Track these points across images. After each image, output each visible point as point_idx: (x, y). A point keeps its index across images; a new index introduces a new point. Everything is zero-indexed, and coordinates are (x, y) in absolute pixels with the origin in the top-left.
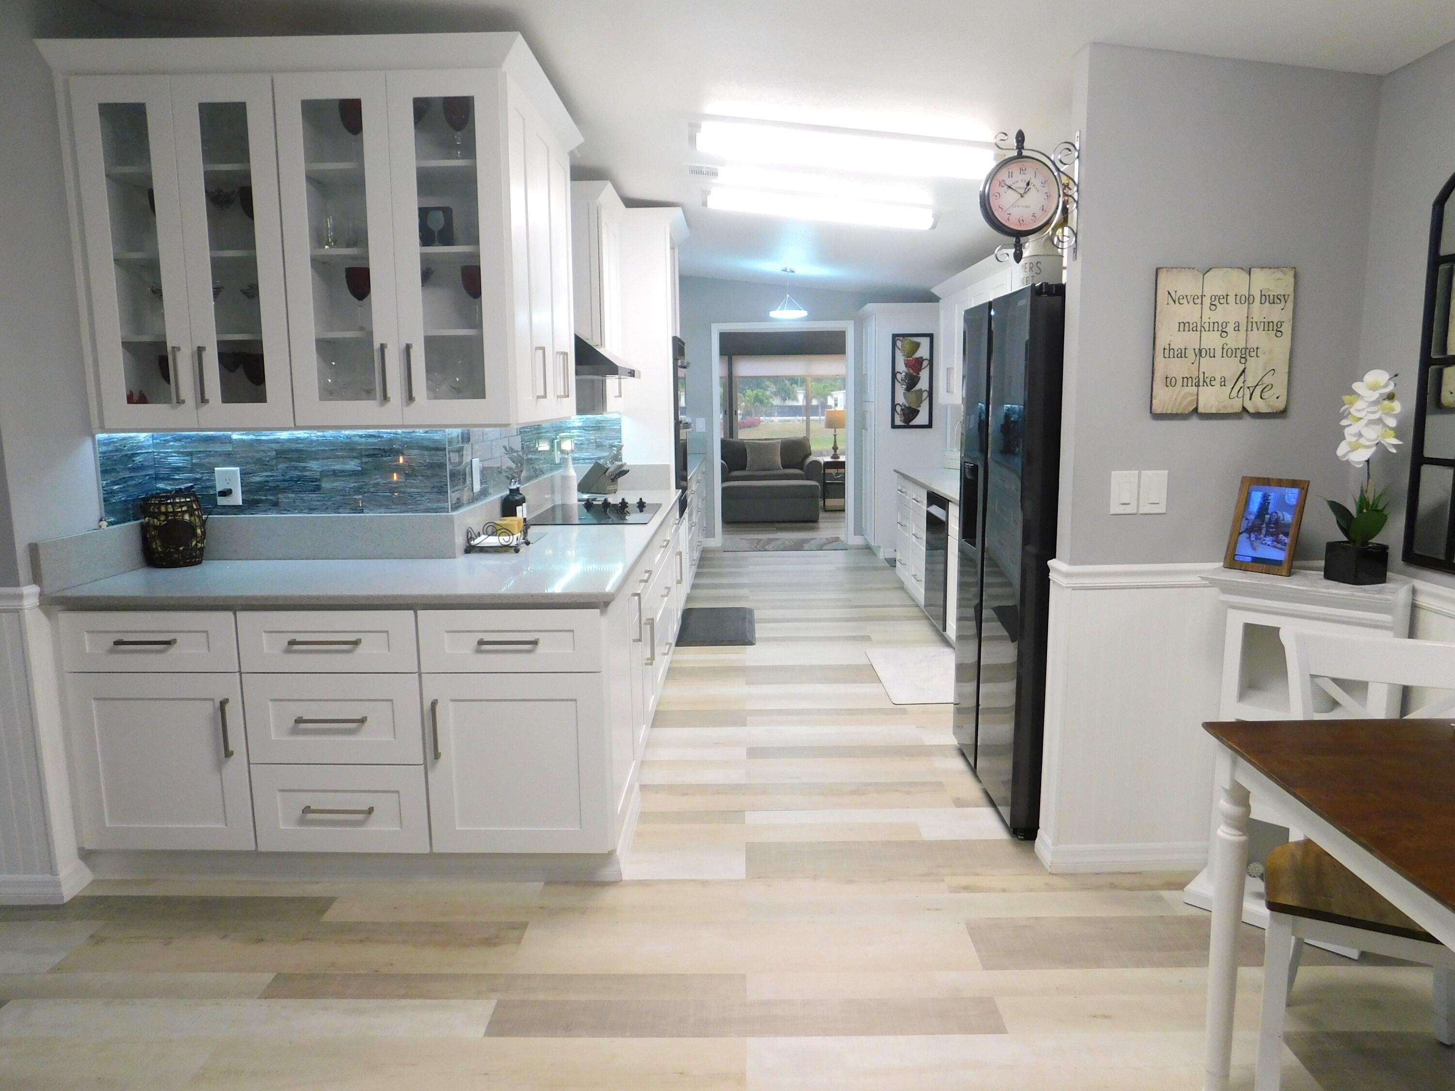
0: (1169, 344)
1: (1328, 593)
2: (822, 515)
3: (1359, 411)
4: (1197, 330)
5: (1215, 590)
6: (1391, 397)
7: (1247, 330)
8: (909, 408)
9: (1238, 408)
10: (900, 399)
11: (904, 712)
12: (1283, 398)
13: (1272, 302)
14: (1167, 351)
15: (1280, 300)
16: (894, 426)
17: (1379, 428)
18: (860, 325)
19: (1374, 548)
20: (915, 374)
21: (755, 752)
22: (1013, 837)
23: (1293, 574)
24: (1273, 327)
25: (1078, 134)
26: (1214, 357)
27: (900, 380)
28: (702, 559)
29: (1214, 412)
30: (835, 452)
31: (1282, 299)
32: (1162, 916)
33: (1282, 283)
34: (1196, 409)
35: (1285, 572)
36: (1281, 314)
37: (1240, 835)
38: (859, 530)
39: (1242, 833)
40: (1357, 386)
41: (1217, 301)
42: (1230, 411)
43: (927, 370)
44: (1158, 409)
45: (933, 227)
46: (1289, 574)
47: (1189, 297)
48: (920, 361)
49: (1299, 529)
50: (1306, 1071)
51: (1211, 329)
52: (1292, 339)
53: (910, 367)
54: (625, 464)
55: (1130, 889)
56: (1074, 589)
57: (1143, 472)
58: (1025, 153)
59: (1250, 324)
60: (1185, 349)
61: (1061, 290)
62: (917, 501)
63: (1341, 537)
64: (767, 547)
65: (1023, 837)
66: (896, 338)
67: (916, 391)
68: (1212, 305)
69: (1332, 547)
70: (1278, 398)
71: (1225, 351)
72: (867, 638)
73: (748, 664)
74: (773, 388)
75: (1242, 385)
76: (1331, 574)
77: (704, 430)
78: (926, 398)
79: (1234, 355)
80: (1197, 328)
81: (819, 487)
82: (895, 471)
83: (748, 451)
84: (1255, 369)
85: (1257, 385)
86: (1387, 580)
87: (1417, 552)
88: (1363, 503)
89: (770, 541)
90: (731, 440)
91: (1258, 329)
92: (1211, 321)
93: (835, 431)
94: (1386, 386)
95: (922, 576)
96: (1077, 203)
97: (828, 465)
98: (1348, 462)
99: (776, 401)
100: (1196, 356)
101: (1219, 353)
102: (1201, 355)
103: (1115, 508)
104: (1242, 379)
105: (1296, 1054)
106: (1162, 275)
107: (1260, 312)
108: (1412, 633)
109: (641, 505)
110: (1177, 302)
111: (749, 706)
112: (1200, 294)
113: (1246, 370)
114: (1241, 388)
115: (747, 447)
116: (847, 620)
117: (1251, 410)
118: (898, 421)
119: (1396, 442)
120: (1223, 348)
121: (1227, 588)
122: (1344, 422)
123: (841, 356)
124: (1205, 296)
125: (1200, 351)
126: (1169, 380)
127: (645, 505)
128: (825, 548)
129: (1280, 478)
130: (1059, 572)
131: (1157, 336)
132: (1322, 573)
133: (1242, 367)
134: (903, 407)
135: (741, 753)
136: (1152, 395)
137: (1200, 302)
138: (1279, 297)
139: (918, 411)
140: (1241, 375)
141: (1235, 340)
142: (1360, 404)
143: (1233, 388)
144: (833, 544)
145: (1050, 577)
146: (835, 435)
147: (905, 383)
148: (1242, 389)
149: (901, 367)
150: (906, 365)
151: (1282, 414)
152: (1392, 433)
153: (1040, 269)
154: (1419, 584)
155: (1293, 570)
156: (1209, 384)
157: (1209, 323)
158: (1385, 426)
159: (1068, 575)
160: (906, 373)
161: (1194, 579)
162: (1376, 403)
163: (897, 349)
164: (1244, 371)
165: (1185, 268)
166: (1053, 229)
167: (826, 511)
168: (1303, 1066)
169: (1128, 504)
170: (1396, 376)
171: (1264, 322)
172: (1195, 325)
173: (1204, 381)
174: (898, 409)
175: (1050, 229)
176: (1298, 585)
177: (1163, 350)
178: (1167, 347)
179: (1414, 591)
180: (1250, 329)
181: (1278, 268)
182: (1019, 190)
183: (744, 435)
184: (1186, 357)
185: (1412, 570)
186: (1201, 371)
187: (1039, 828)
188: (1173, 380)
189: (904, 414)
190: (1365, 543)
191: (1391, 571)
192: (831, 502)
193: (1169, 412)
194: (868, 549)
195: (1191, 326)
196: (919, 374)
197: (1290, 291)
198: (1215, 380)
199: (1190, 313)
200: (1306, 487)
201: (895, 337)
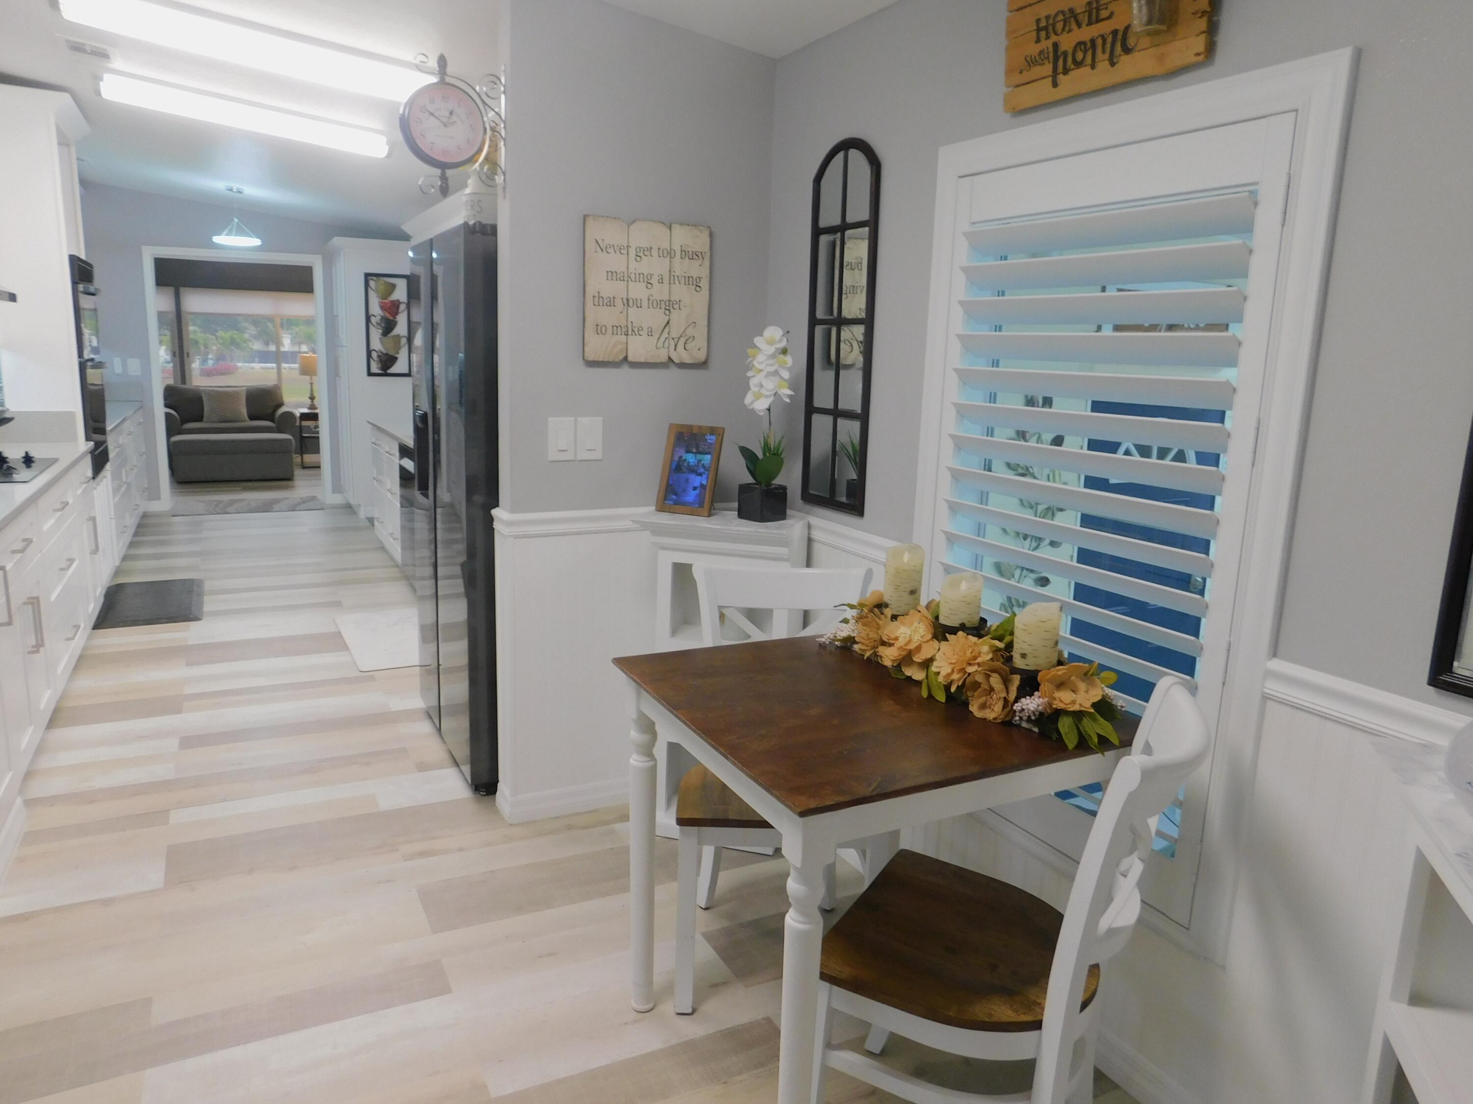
0: (599, 292)
1: (738, 531)
2: (298, 472)
3: (760, 363)
4: (624, 280)
5: (647, 534)
6: (784, 351)
7: (670, 283)
8: (387, 355)
9: (664, 359)
10: (377, 344)
11: (372, 679)
12: (704, 351)
13: (691, 257)
14: (596, 299)
15: (698, 256)
16: (370, 374)
17: (776, 379)
18: (329, 260)
19: (776, 489)
20: (391, 318)
21: (189, 742)
22: (475, 794)
23: (714, 514)
24: (693, 282)
25: (503, 68)
26: (641, 307)
27: (375, 324)
28: (140, 526)
29: (643, 360)
30: (312, 402)
31: (700, 255)
32: (613, 848)
33: (699, 241)
34: (626, 358)
35: (706, 514)
36: (699, 270)
37: (649, 761)
38: (337, 488)
39: (649, 759)
40: (758, 341)
41: (642, 253)
42: (658, 360)
43: (406, 313)
44: (590, 357)
45: (389, 156)
46: (710, 515)
47: (615, 247)
48: (396, 305)
49: (717, 473)
50: (722, 962)
51: (637, 280)
52: (710, 295)
53: (386, 310)
54: (8, 410)
55: (584, 828)
56: (516, 537)
57: (579, 419)
58: (448, 80)
59: (672, 277)
60: (614, 298)
61: (493, 231)
62: (390, 454)
63: (750, 480)
64: (228, 510)
65: (484, 793)
66: (369, 278)
67: (393, 336)
68: (637, 256)
69: (744, 489)
70: (699, 349)
71: (650, 302)
72: (338, 604)
73: (190, 643)
74: (252, 330)
75: (667, 336)
76: (743, 514)
77: (139, 373)
78: (405, 344)
79: (659, 307)
80: (625, 278)
81: (294, 442)
82: (369, 422)
83: (205, 399)
84: (678, 318)
85: (681, 336)
86: (787, 517)
87: (811, 492)
88: (766, 447)
89: (232, 502)
90: (183, 386)
91: (680, 283)
92: (637, 272)
93: (311, 379)
94: (780, 341)
95: (398, 534)
96: (504, 140)
97: (304, 417)
98: (753, 410)
99: (257, 346)
100: (624, 305)
101: (645, 304)
102: (628, 305)
103: (553, 455)
104: (667, 330)
105: (715, 948)
106: (590, 223)
107: (681, 267)
108: (809, 564)
109: (28, 460)
110: (604, 251)
111: (189, 690)
112: (625, 244)
113: (671, 322)
114: (666, 338)
115: (203, 395)
116: (317, 585)
117: (676, 360)
118: (375, 369)
119: (790, 392)
120: (649, 299)
121: (657, 530)
122: (749, 374)
123: (311, 294)
124: (630, 247)
125: (628, 300)
126: (599, 327)
127: (33, 459)
128: (297, 509)
129: (700, 424)
130: (502, 522)
131: (586, 285)
132: (737, 513)
133: (667, 318)
134: (380, 354)
135: (173, 744)
136: (583, 342)
137: (626, 252)
138: (697, 253)
139: (396, 359)
140: (666, 326)
141: (659, 292)
142: (761, 358)
143: (659, 338)
144: (310, 504)
145: (494, 527)
146: (311, 384)
147: (380, 327)
148: (667, 340)
149: (376, 309)
150: (383, 307)
151: (703, 365)
152: (786, 384)
153: (481, 207)
154: (814, 521)
155: (713, 511)
156: (637, 333)
157: (635, 274)
158: (781, 377)
159: (509, 524)
160: (382, 317)
161: (627, 524)
162: (773, 356)
163: (370, 290)
164: (668, 323)
165: (610, 218)
166: (480, 165)
167: (304, 467)
168: (719, 958)
169: (566, 451)
170: (788, 332)
171: (685, 277)
172: (622, 274)
173: (633, 330)
174: (374, 355)
175: (477, 164)
176: (715, 525)
177: (592, 298)
178: (597, 295)
179: (809, 527)
180: (672, 282)
181: (695, 226)
182: (441, 119)
183: (198, 381)
184: (614, 306)
185: (808, 507)
186: (629, 320)
187: (498, 781)
188: (604, 328)
189: (381, 361)
190: (769, 484)
191: (791, 508)
192: (309, 458)
193: (601, 359)
194: (349, 508)
195: (619, 276)
196: (395, 318)
197: (706, 248)
198: (642, 330)
199: (617, 262)
200: (721, 433)
201: (368, 276)
